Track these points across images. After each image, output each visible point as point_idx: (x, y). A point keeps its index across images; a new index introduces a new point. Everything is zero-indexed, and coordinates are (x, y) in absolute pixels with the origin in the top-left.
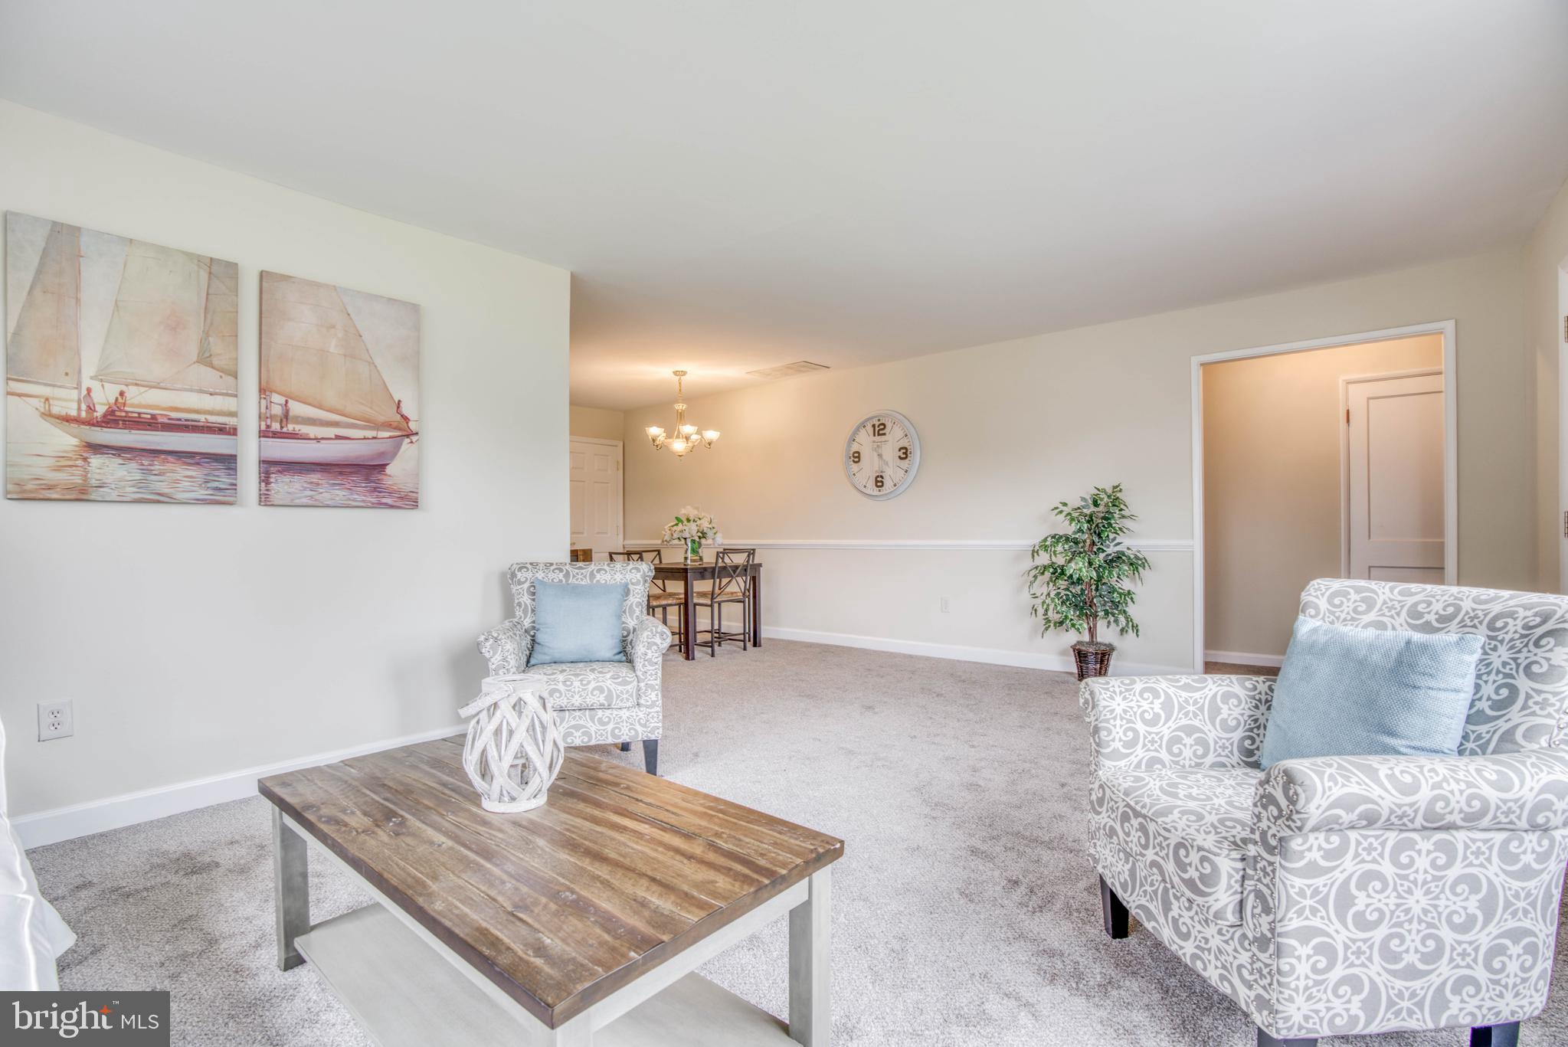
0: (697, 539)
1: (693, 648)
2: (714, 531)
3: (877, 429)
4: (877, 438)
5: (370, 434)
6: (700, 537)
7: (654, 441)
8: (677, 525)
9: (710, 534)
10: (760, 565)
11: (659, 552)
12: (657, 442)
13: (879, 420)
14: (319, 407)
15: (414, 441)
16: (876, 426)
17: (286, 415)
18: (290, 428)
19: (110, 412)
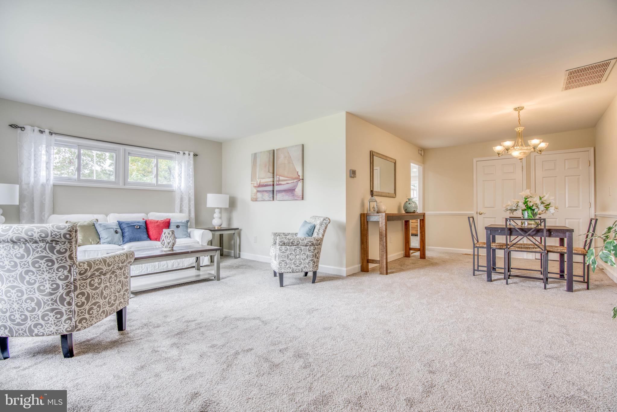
5: (292, 181)
14: (284, 177)
15: (301, 181)
17: (279, 181)
18: (280, 183)
19: (259, 185)
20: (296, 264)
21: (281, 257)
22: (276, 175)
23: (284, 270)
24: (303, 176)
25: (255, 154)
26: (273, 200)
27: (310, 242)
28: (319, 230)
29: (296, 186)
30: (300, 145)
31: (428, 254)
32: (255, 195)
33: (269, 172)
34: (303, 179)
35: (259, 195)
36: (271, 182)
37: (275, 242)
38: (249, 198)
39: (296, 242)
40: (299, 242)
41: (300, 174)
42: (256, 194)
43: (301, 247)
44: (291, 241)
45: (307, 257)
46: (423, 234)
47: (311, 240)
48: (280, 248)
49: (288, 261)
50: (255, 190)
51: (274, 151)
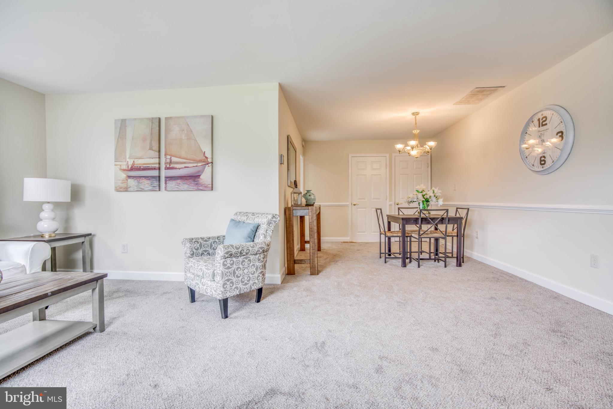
3: (541, 121)
4: (541, 129)
5: (195, 165)
13: (541, 115)
14: (180, 158)
15: (210, 165)
16: (541, 119)
17: (171, 162)
18: (172, 166)
19: (132, 167)
20: (243, 282)
21: (226, 274)
22: (166, 155)
23: (229, 294)
24: (212, 158)
25: (123, 121)
26: (160, 190)
27: (261, 248)
28: (267, 230)
29: (203, 171)
30: (209, 116)
31: (323, 246)
32: (123, 183)
33: (151, 149)
34: (212, 163)
35: (131, 182)
36: (156, 164)
37: (192, 252)
38: (111, 186)
39: (245, 251)
40: (249, 250)
41: (208, 155)
42: (125, 181)
43: (250, 256)
44: (240, 250)
45: (257, 269)
46: (319, 226)
47: (262, 246)
48: (224, 262)
49: (234, 279)
50: (123, 175)
51: (160, 119)
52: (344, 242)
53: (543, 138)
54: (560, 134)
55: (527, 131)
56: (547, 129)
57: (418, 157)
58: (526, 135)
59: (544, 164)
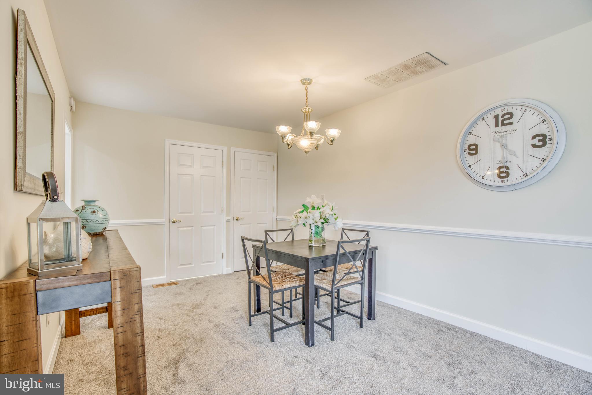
0: (320, 225)
1: (313, 326)
2: (335, 217)
3: (500, 119)
4: (500, 128)
6: (323, 223)
7: (283, 138)
8: (302, 212)
9: (332, 220)
10: (376, 248)
11: (292, 230)
12: (285, 140)
13: (503, 110)
16: (500, 117)
52: (158, 286)
53: (504, 142)
54: (541, 138)
55: (471, 131)
56: (513, 130)
57: (308, 152)
58: (469, 136)
59: (505, 176)
